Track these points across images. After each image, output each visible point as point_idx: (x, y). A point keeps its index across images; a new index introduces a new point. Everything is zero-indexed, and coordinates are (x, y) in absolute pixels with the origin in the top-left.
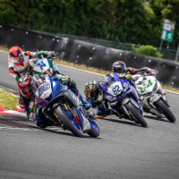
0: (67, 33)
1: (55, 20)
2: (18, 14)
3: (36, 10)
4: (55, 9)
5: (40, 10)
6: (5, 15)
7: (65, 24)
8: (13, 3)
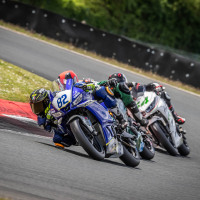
0: (164, 44)
1: (153, 29)
2: (113, 18)
3: (133, 16)
4: (154, 17)
5: (137, 17)
6: (98, 18)
7: (163, 35)
8: (108, 6)
